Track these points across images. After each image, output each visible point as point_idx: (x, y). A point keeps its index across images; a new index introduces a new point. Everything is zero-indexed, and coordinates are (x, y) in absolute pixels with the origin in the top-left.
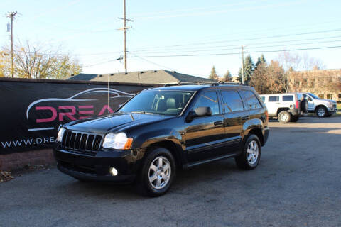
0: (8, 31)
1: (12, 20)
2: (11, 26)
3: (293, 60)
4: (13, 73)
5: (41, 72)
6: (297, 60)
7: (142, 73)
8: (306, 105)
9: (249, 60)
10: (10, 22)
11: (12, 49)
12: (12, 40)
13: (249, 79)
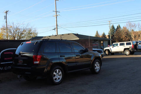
0: (5, 19)
1: (6, 14)
2: (6, 17)
3: (133, 26)
4: (7, 37)
5: (19, 36)
6: (135, 26)
7: (63, 35)
8: (137, 47)
9: (113, 27)
10: (6, 15)
11: (7, 27)
12: (6, 23)
13: (113, 36)
